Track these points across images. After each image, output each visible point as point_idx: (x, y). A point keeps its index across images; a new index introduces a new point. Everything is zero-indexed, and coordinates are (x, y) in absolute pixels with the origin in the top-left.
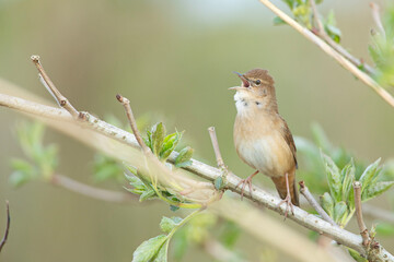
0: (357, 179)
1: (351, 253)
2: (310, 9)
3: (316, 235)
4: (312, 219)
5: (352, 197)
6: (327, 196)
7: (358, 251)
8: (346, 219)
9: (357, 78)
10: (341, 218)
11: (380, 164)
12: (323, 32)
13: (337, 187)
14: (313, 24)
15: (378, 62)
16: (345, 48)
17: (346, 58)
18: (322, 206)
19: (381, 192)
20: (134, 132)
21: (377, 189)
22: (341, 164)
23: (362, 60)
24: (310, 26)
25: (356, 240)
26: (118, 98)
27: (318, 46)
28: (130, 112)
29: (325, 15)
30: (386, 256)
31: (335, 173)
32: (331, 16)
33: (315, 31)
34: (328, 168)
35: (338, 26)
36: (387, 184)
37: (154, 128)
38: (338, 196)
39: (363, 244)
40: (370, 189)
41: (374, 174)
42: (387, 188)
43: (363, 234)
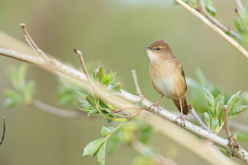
0: (225, 104)
1: (221, 151)
3: (199, 137)
4: (196, 129)
5: (222, 115)
6: (206, 114)
7: (226, 149)
8: (218, 129)
9: (225, 40)
10: (215, 128)
11: (240, 94)
12: (204, 10)
13: (213, 109)
14: (198, 4)
15: (239, 29)
16: (218, 19)
17: (218, 26)
18: (203, 121)
19: (240, 112)
20: (85, 72)
21: (238, 110)
22: (215, 94)
23: (229, 28)
24: (196, 6)
25: (225, 142)
26: (75, 51)
27: (201, 20)
28: (82, 59)
30: (243, 153)
31: (212, 100)
33: (198, 10)
34: (207, 97)
35: (214, 6)
36: (244, 107)
37: (97, 70)
38: (213, 114)
39: (229, 145)
40: (234, 110)
41: (236, 101)
42: (245, 110)
43: (229, 139)
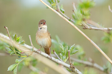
0: (69, 50)
1: (67, 69)
2: (56, 4)
3: (58, 64)
4: (57, 60)
5: (67, 54)
6: (61, 54)
7: (69, 69)
8: (66, 60)
9: (69, 23)
11: (75, 45)
12: (60, 10)
13: (63, 52)
14: (57, 8)
15: (75, 18)
16: (65, 14)
17: (66, 17)
18: (59, 57)
19: (75, 53)
20: (9, 36)
21: (74, 52)
22: (64, 46)
23: (70, 18)
24: (56, 9)
25: (69, 66)
26: (5, 27)
27: (58, 14)
28: (8, 31)
29: (60, 6)
30: (77, 70)
31: (63, 48)
32: (62, 6)
33: (57, 11)
34: (61, 47)
35: (64, 9)
36: (77, 51)
37: (14, 36)
38: (63, 54)
39: (70, 67)
40: (72, 52)
41: (73, 48)
43: (70, 64)
